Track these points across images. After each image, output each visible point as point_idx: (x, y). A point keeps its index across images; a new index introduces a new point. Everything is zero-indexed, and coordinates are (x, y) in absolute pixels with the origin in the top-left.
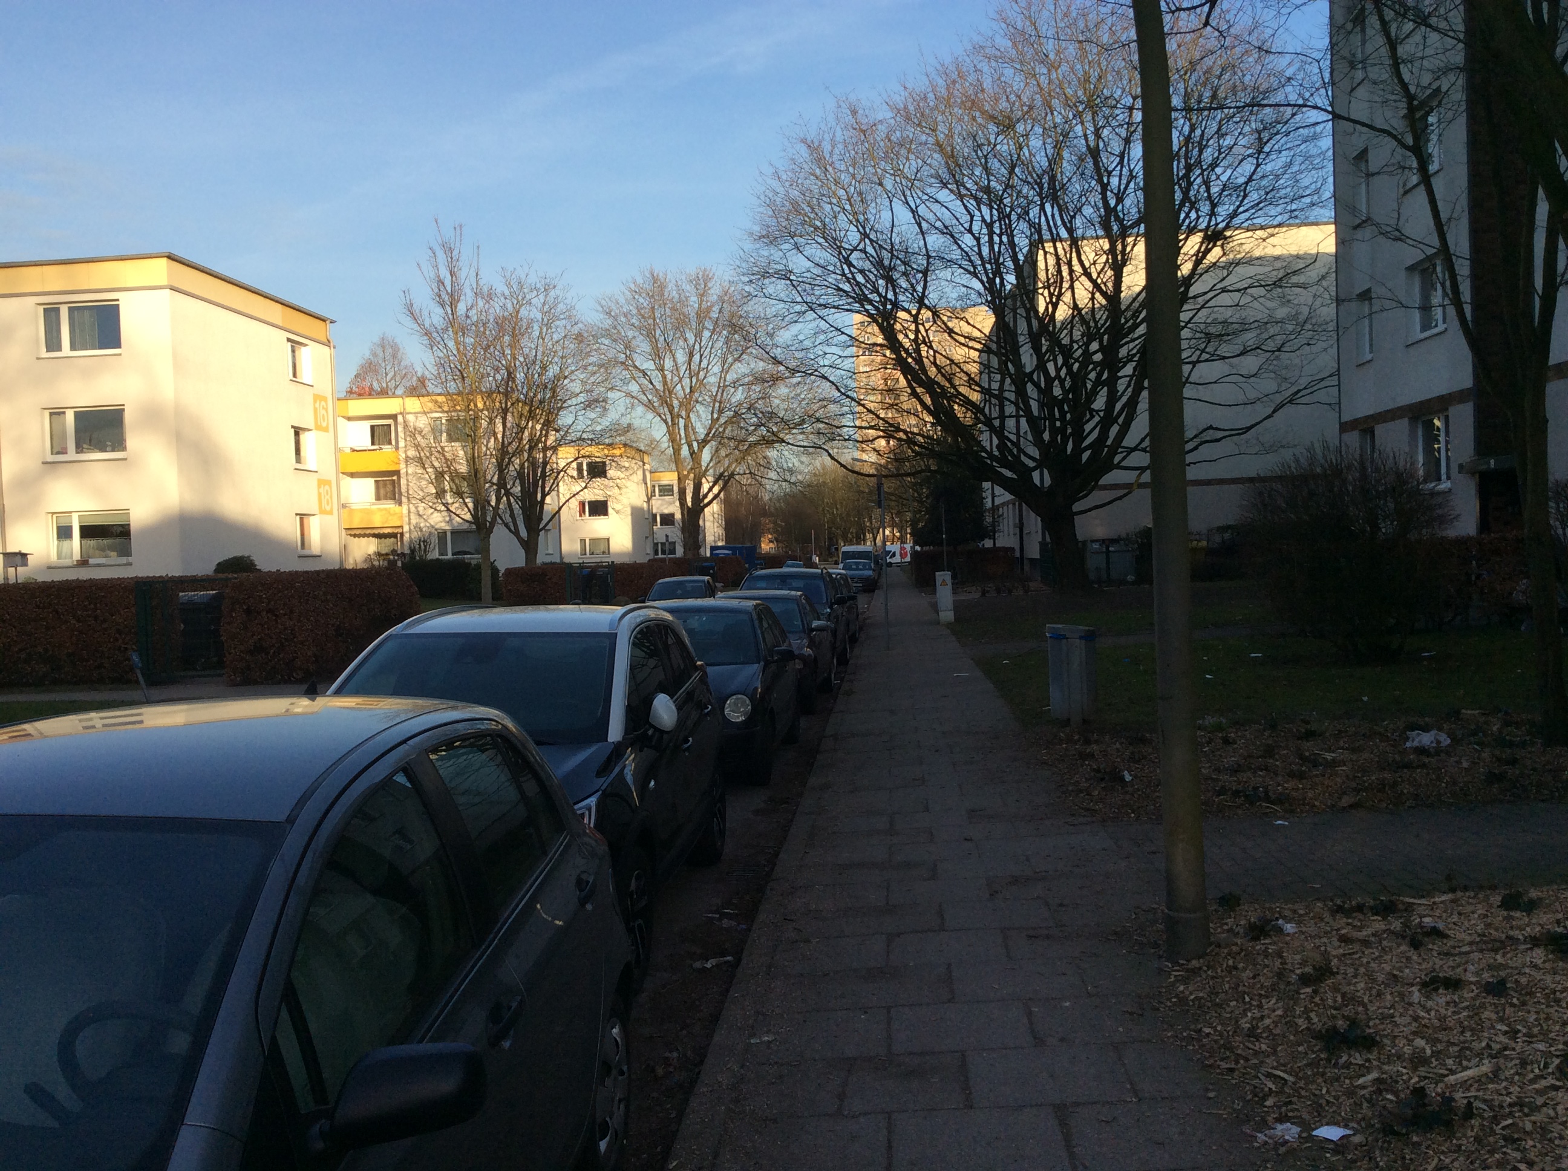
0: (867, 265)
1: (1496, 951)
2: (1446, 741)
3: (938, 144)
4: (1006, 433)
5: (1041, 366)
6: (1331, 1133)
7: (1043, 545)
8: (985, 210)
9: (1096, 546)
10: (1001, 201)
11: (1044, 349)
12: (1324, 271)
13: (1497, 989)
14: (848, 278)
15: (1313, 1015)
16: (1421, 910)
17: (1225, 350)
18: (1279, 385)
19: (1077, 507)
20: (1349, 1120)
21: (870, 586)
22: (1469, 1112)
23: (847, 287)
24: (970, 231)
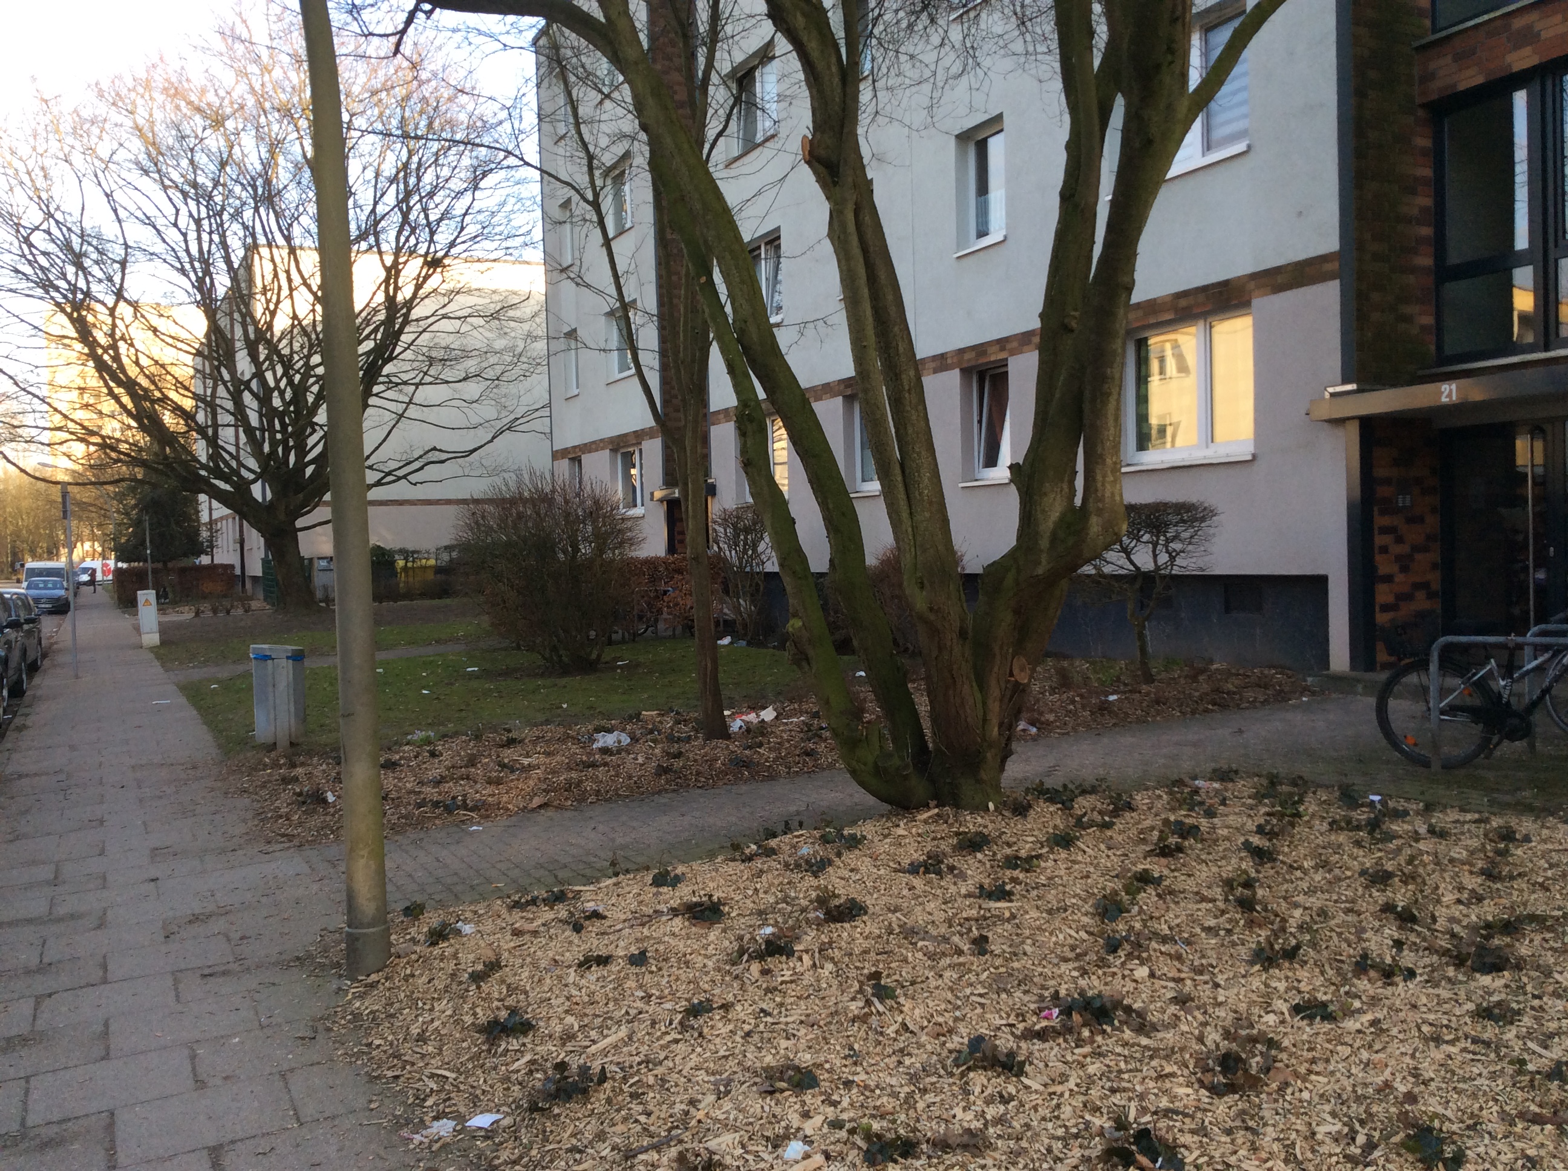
0: (51, 248)
1: (643, 925)
2: (625, 740)
3: (138, 128)
4: (220, 442)
5: (259, 375)
6: (482, 1121)
7: (265, 562)
8: (192, 204)
9: (324, 563)
10: (211, 197)
11: (262, 358)
12: (537, 308)
13: (639, 959)
14: (29, 261)
15: (478, 1010)
16: (587, 896)
17: (448, 374)
18: (499, 413)
19: (300, 523)
20: (501, 1105)
21: (60, 608)
22: (603, 1077)
23: (28, 270)
24: (175, 225)
